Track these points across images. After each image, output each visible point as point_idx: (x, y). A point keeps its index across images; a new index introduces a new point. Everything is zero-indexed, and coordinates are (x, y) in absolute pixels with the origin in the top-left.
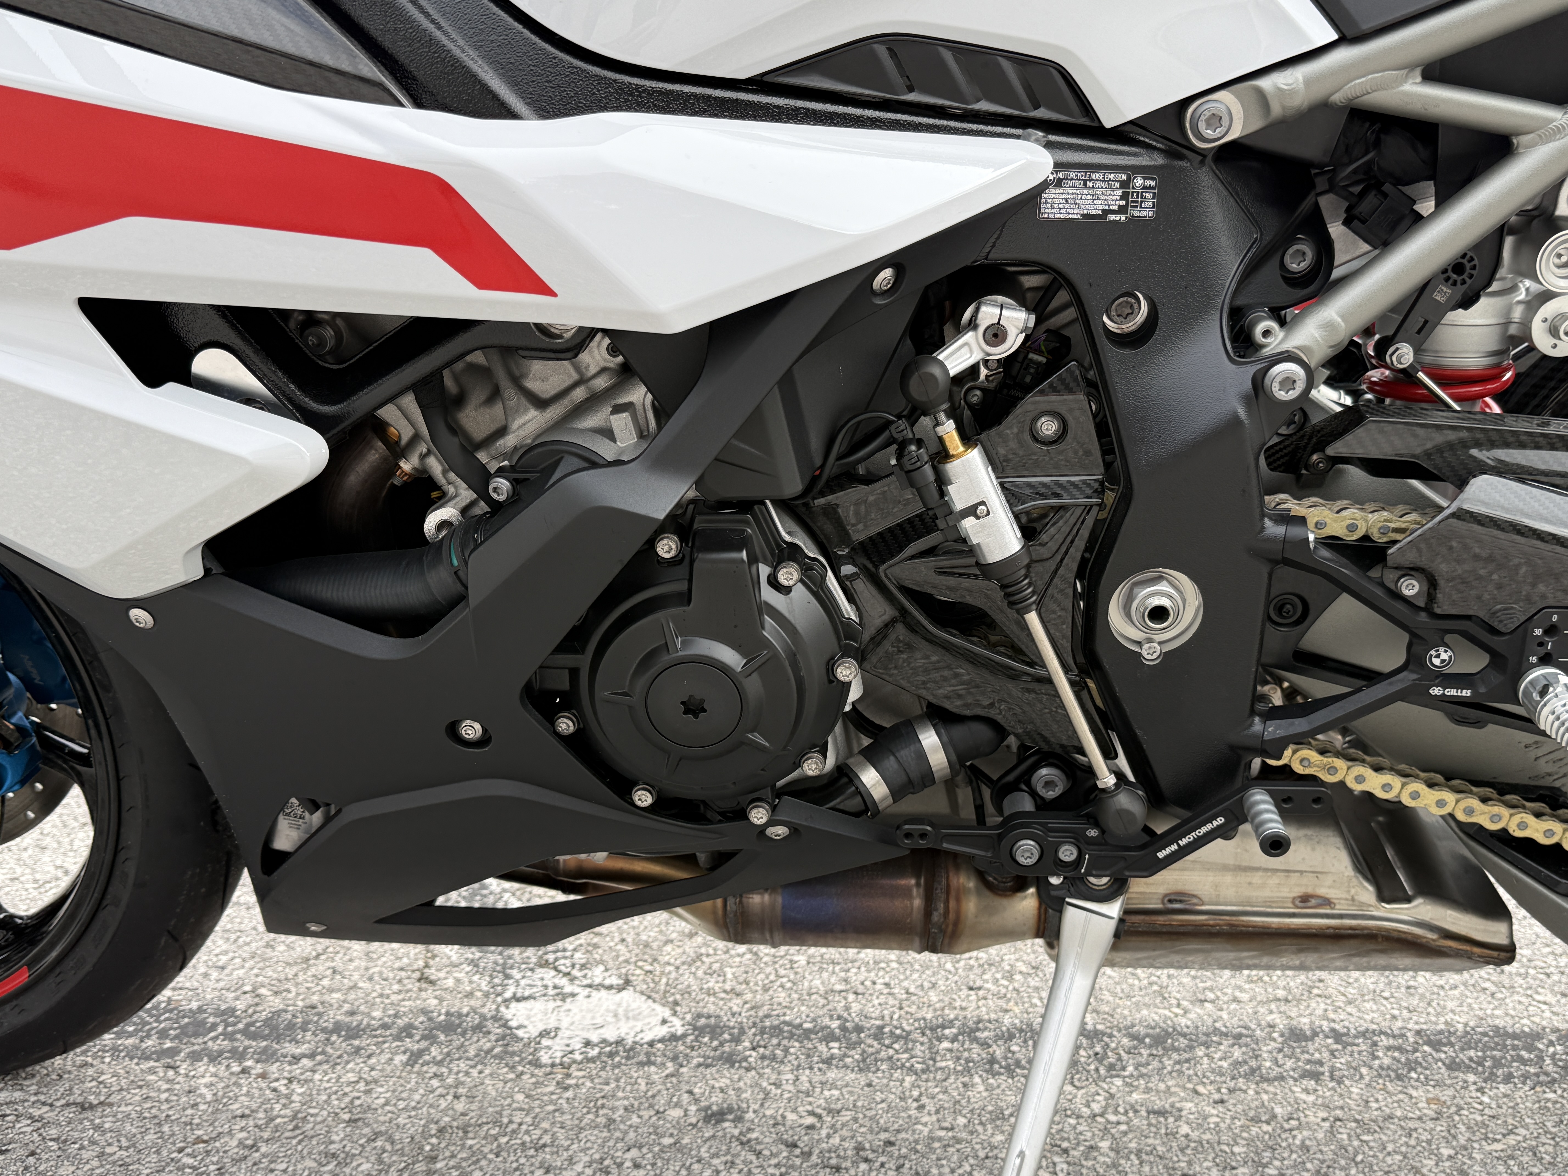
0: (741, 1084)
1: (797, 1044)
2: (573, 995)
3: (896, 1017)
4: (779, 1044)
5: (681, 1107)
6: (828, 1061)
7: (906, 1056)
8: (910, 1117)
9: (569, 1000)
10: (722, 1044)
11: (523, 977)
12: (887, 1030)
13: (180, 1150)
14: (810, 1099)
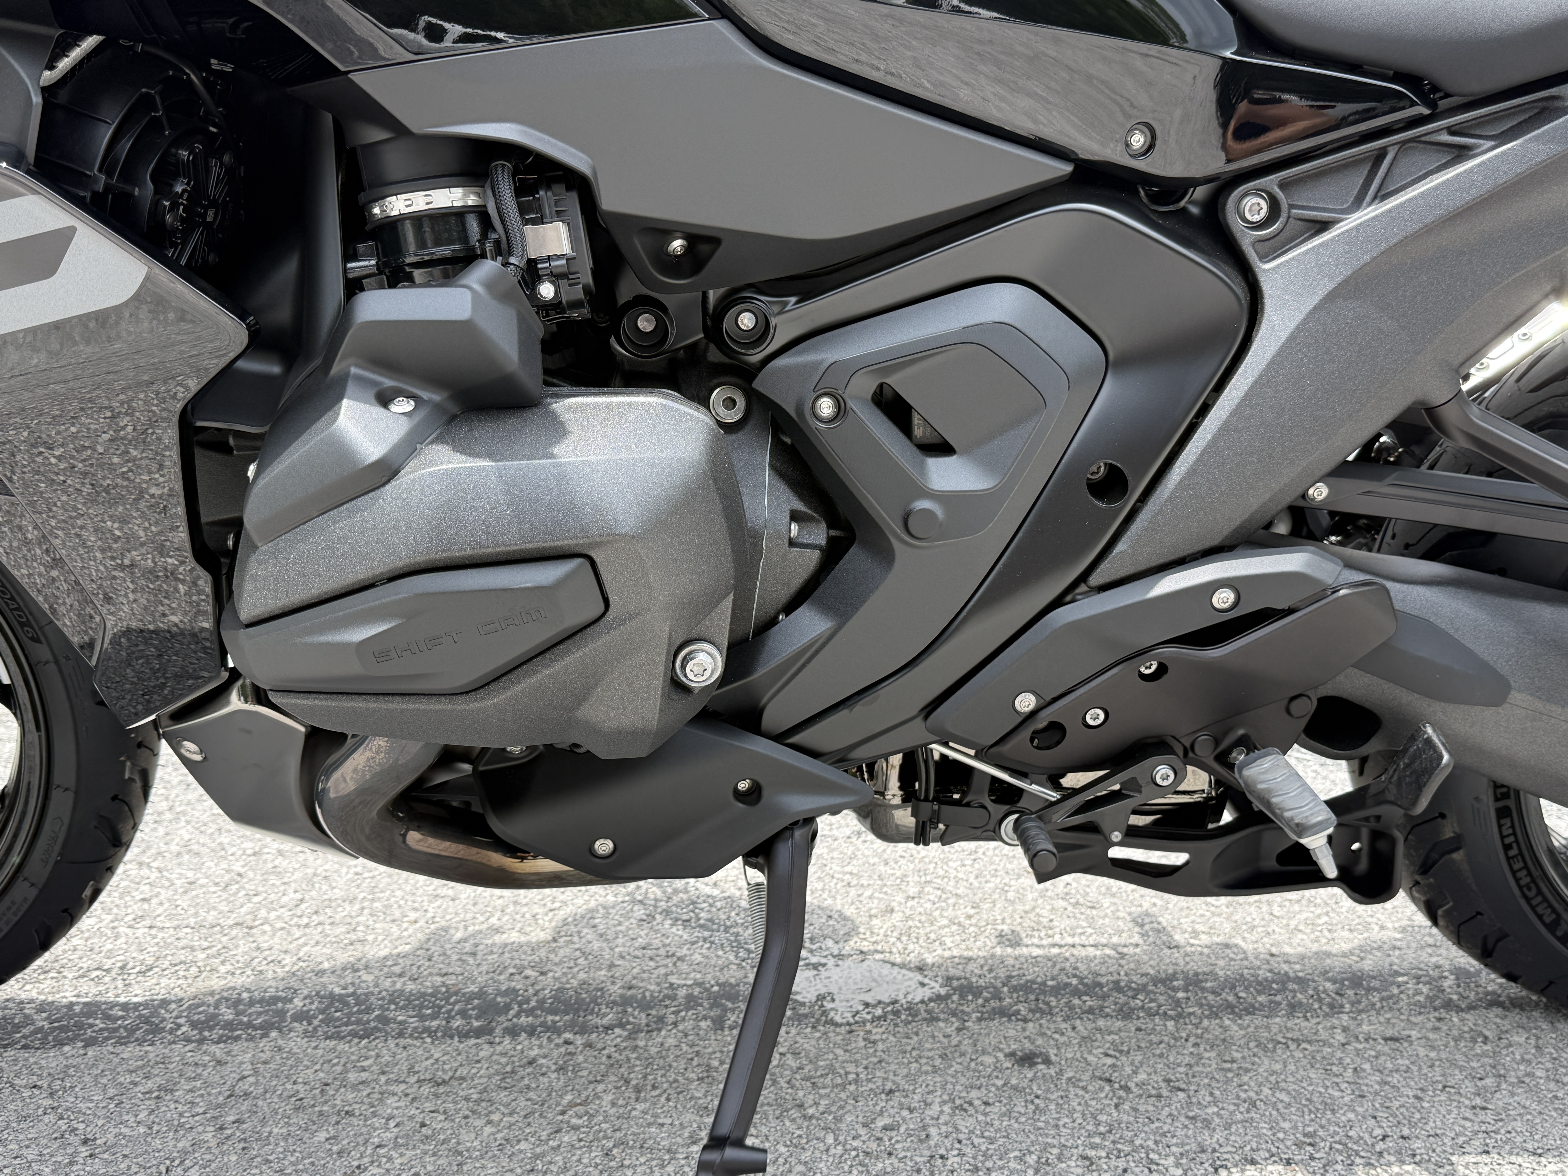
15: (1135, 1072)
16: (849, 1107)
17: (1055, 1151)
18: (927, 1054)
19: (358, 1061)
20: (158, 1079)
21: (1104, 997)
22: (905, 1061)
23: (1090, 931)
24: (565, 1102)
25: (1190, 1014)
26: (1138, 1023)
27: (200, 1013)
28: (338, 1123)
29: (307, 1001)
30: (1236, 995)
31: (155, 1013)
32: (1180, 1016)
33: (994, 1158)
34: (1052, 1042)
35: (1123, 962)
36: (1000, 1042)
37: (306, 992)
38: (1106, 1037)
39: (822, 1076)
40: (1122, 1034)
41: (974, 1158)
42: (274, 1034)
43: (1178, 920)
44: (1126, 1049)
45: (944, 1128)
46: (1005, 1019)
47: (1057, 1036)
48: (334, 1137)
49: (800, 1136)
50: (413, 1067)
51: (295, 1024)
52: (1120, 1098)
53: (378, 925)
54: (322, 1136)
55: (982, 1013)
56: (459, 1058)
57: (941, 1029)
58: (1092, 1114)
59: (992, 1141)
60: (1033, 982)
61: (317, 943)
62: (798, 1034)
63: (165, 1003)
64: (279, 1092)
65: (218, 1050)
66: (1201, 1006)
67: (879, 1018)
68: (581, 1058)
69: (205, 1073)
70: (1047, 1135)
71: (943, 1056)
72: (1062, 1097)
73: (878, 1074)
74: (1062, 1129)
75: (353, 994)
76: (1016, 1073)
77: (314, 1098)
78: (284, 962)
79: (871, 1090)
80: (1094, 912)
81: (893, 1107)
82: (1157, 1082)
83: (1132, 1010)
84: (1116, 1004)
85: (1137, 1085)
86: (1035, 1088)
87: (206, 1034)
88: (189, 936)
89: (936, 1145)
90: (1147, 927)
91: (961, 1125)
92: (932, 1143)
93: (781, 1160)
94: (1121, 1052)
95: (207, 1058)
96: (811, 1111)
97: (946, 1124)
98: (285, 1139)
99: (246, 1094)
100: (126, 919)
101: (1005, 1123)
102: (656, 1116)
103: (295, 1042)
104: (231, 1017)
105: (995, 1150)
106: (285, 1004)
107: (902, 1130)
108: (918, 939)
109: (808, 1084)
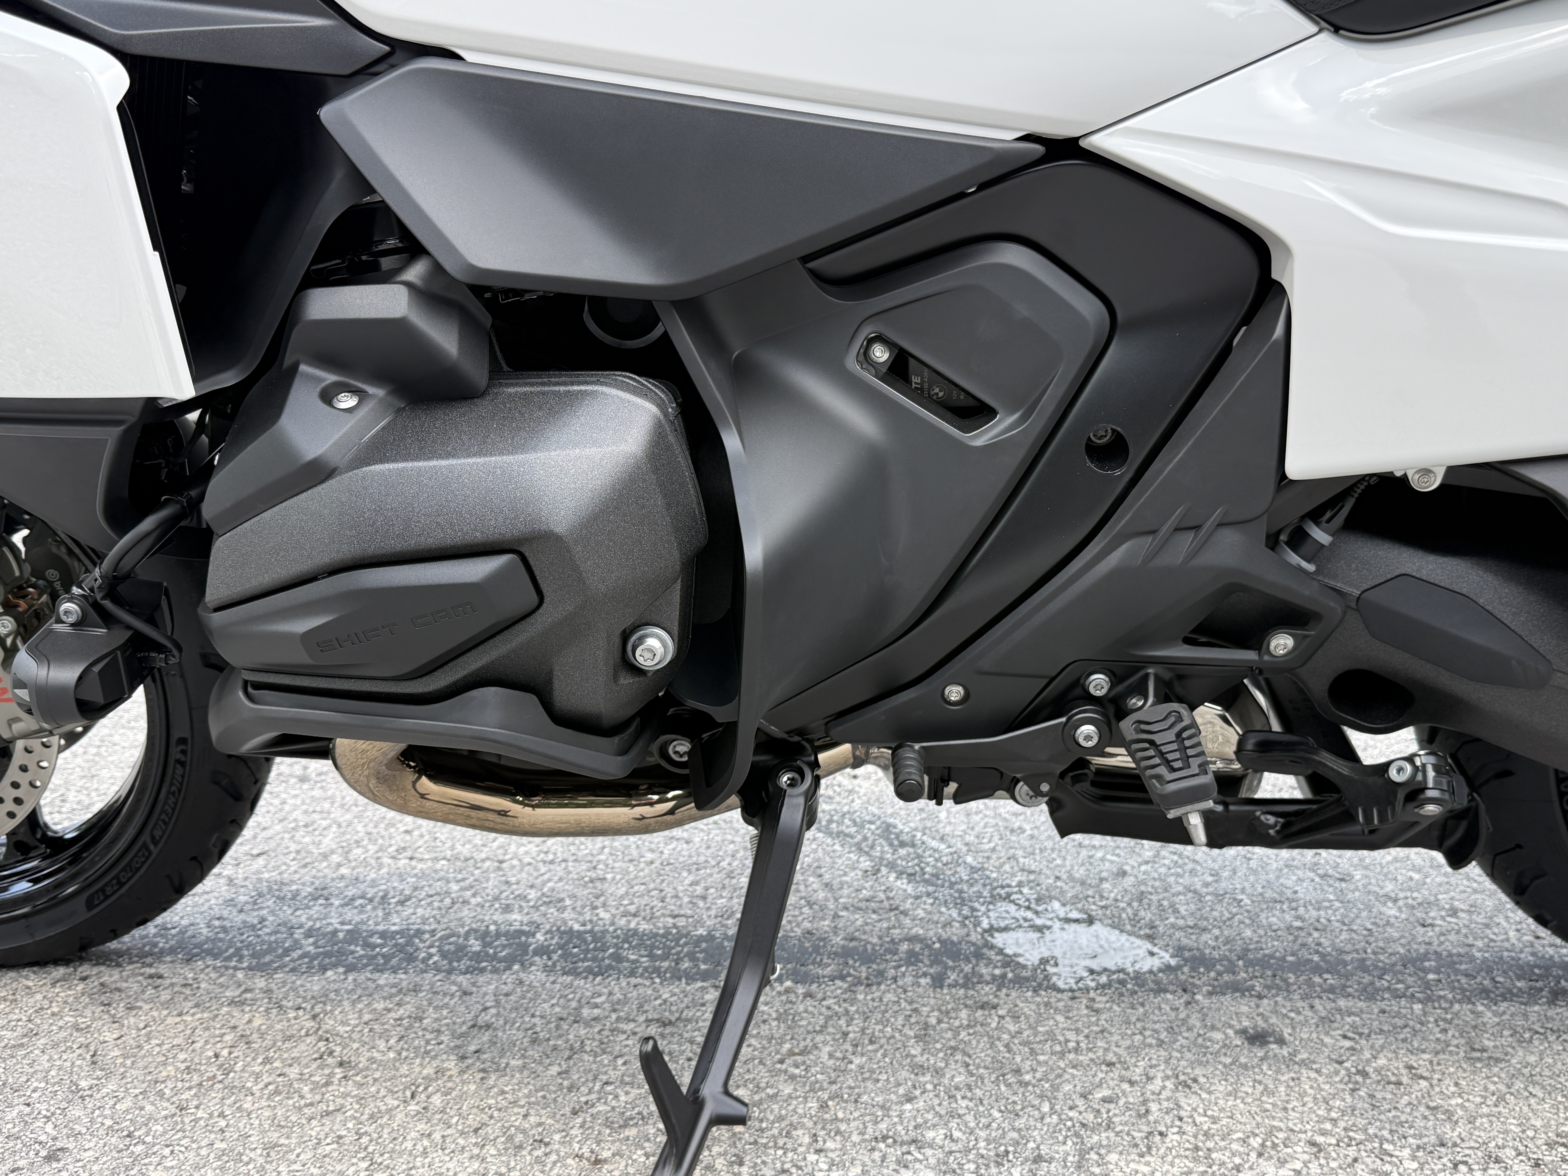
0: (1261, 1010)
1: (1290, 975)
2: (1049, 928)
3: (1369, 951)
4: (1274, 976)
5: (1218, 1029)
6: (1332, 990)
7: (1400, 986)
8: (1438, 1039)
9: (1047, 932)
10: (1220, 974)
11: (989, 910)
12: (1368, 963)
13: (781, 1062)
14: (1335, 1025)
15: (1375, 1057)
16: (1067, 1076)
17: (1281, 1135)
18: (1152, 1026)
19: (592, 997)
20: (408, 1006)
21: (1347, 976)
22: (1129, 1032)
23: (1337, 904)
25: (1440, 997)
26: (1383, 1005)
27: (450, 944)
28: (569, 1058)
29: (548, 936)
30: (1493, 979)
31: (410, 943)
32: (1429, 999)
33: (1217, 1138)
34: (1287, 1021)
35: (1372, 939)
36: (1232, 1018)
37: (548, 927)
38: (1346, 1018)
39: (1040, 1042)
40: (1364, 1016)
41: (1195, 1136)
42: (516, 967)
43: (1436, 895)
44: (1366, 1031)
45: (1165, 1104)
46: (1238, 994)
47: (1292, 1015)
48: (566, 1072)
49: (1014, 1102)
50: (642, 1007)
51: (537, 959)
52: (1357, 1083)
53: (617, 865)
54: (554, 1070)
55: (1214, 987)
56: (686, 1000)
57: (1167, 1001)
58: (1324, 1099)
59: (1215, 1120)
60: (1271, 956)
61: (561, 879)
62: (1019, 997)
63: (419, 933)
64: (517, 1025)
65: (464, 980)
66: (1453, 989)
67: (1104, 986)
68: (801, 1008)
69: (452, 1002)
70: (1274, 1118)
71: (1170, 1030)
72: (1293, 1079)
73: (1099, 1044)
74: (1291, 1112)
75: (591, 932)
76: (1246, 1052)
77: (549, 1031)
78: (530, 897)
79: (1092, 1060)
80: (1344, 885)
81: (1112, 1079)
82: (1397, 1068)
83: (1377, 990)
84: (1359, 983)
85: (1376, 1070)
86: (1265, 1067)
87: (455, 964)
88: (445, 868)
89: (1156, 1121)
90: (1401, 903)
91: (1183, 1102)
92: (1151, 1118)
93: (994, 1125)
94: (1361, 1035)
95: (454, 988)
96: (1027, 1077)
97: (1168, 1099)
98: (521, 1072)
99: (488, 1026)
100: (390, 850)
101: (1230, 1103)
102: (872, 1071)
103: (536, 976)
104: (478, 948)
105: (1218, 1130)
106: (528, 938)
107: (1121, 1102)
108: (1149, 905)
109: (1027, 1049)
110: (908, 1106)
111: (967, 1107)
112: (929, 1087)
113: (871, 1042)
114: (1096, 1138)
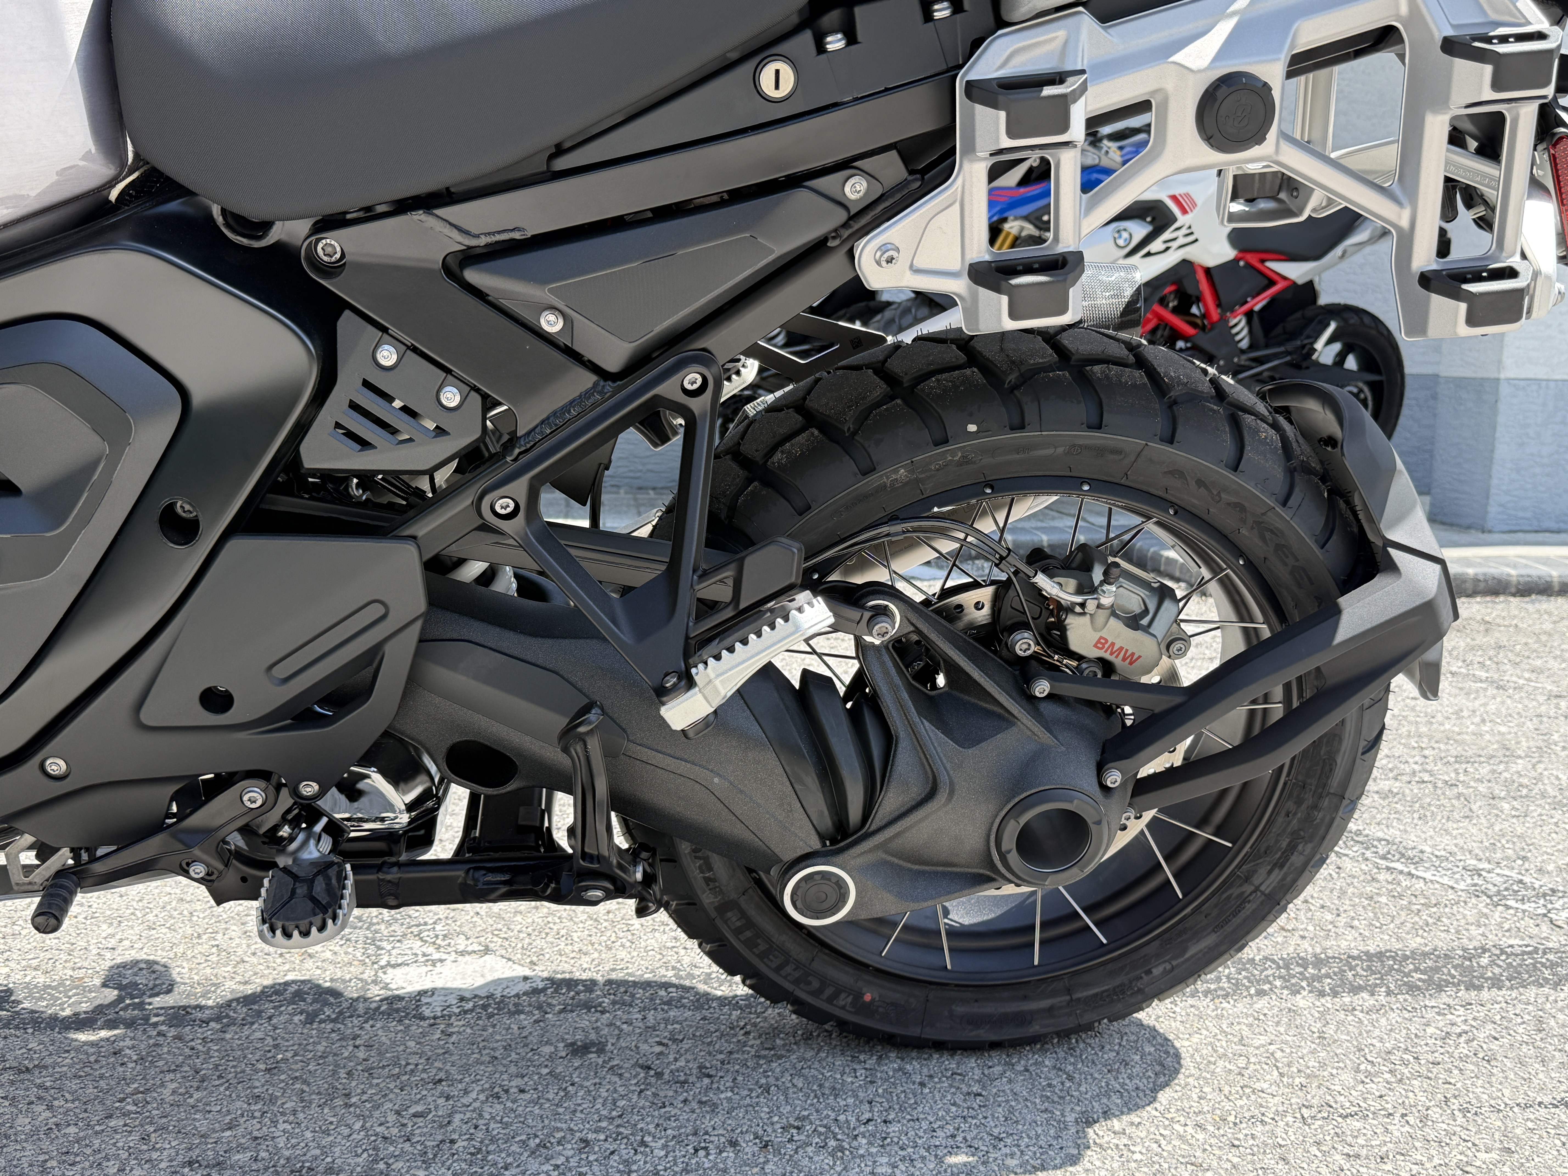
15: (676, 1060)
16: (391, 1096)
17: (559, 1135)
18: (491, 1045)
22: (469, 1052)
24: (129, 1090)
33: (500, 1141)
34: (617, 1032)
36: (568, 1033)
38: (669, 1027)
41: (482, 1142)
44: (681, 1037)
45: (469, 1115)
47: (625, 1026)
49: (331, 1123)
58: (614, 1100)
59: (507, 1126)
60: (632, 975)
62: (382, 1027)
67: (466, 1012)
68: (165, 1050)
70: (560, 1120)
71: (507, 1047)
72: (595, 1084)
73: (437, 1064)
74: (578, 1114)
76: (565, 1062)
79: (422, 1079)
81: (433, 1095)
82: (691, 1069)
85: (671, 1072)
86: (575, 1076)
89: (454, 1131)
91: (486, 1112)
92: (450, 1128)
94: (675, 1040)
96: (354, 1100)
97: (474, 1111)
101: (528, 1109)
105: (505, 1135)
107: (430, 1116)
108: (547, 934)
109: (366, 1075)
110: (228, 1133)
111: (283, 1131)
112: (257, 1114)
113: (220, 1077)
114: (392, 1149)
